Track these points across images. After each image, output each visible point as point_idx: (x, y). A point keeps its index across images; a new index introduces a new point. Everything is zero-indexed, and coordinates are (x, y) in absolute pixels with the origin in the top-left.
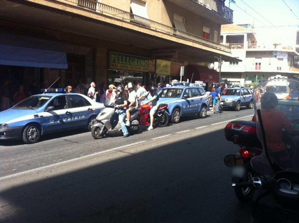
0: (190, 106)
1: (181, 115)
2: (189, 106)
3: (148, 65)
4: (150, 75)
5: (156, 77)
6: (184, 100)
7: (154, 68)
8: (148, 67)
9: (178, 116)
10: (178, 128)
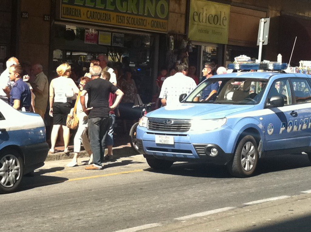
0: (286, 128)
1: (260, 153)
2: (282, 129)
3: (166, 13)
4: (172, 41)
5: (188, 46)
6: (269, 112)
7: (182, 22)
8: (167, 18)
9: (252, 156)
10: (253, 190)
